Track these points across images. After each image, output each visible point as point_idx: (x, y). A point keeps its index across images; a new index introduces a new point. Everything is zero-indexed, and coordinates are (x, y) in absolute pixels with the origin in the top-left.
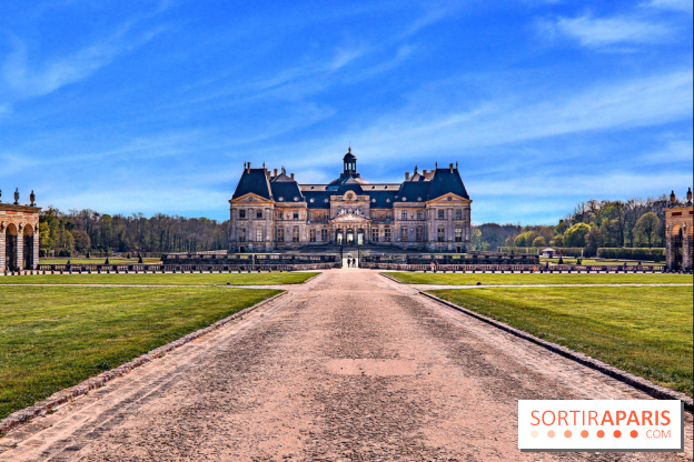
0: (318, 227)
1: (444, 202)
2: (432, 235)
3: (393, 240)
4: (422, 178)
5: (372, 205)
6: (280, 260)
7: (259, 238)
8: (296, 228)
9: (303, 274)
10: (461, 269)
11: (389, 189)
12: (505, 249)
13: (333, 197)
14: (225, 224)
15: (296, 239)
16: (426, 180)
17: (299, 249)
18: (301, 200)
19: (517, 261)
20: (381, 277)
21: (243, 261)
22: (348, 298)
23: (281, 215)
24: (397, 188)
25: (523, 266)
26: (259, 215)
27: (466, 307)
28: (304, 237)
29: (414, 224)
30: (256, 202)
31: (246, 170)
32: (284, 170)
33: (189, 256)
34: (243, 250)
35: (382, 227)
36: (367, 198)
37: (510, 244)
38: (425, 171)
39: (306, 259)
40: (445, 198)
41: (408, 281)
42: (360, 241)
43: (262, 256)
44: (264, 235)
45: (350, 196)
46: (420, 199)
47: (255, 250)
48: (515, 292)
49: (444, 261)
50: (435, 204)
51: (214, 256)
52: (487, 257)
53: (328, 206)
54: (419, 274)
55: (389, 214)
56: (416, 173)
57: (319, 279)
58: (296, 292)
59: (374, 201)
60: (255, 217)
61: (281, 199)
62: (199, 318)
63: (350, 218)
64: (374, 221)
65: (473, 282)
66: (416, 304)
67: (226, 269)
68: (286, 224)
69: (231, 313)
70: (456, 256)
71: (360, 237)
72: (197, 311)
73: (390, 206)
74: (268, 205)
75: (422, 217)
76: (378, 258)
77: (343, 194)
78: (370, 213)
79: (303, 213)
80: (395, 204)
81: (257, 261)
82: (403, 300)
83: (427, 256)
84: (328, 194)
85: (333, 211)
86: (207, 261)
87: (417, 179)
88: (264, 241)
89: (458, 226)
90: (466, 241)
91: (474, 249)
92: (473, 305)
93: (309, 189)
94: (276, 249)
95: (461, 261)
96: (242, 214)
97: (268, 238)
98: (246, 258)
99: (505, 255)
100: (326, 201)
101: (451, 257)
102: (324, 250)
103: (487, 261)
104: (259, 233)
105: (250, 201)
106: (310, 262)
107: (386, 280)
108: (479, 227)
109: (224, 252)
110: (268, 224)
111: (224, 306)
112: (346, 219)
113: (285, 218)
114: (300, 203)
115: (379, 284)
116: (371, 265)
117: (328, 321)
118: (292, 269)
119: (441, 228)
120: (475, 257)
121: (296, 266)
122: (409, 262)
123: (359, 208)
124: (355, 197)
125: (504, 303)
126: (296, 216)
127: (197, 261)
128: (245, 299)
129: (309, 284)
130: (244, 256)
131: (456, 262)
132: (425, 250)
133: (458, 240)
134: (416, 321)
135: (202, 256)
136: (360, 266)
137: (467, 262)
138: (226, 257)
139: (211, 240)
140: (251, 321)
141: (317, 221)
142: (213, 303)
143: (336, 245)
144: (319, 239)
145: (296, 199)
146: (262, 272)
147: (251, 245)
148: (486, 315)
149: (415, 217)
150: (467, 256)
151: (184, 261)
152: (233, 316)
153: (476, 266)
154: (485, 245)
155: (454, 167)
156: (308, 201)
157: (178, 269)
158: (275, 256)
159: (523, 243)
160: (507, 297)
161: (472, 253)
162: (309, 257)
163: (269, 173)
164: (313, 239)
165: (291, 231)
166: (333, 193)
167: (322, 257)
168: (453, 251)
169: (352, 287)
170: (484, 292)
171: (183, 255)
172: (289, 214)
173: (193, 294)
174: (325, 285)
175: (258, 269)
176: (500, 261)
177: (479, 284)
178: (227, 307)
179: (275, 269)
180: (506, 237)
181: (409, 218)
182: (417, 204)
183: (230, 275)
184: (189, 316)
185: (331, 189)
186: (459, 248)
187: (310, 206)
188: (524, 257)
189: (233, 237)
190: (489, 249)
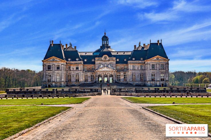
0: (89, 74)
1: (155, 60)
2: (148, 78)
3: (128, 80)
4: (143, 48)
5: (117, 62)
6: (69, 91)
7: (58, 80)
8: (77, 75)
9: (81, 98)
10: (164, 95)
11: (126, 54)
12: (187, 84)
13: (96, 59)
14: (40, 73)
15: (77, 80)
16: (145, 49)
17: (79, 85)
18: (80, 60)
19: (194, 91)
20: (122, 100)
21: (49, 92)
22: (105, 111)
23: (70, 68)
24: (130, 54)
25: (197, 94)
26: (58, 68)
27: (167, 115)
28: (82, 79)
29: (139, 72)
30: (56, 61)
31: (51, 45)
32: (71, 44)
33: (21, 90)
34: (49, 86)
35: (122, 73)
36: (114, 58)
37: (190, 82)
38: (144, 45)
39: (83, 90)
40: (155, 58)
41: (136, 101)
42: (111, 81)
43: (59, 89)
44: (61, 79)
45: (105, 58)
46: (142, 59)
47: (56, 86)
48: (193, 107)
49: (155, 91)
50: (150, 62)
51: (34, 90)
52: (178, 89)
53: (94, 63)
54: (142, 98)
55: (126, 67)
56: (140, 46)
57: (90, 101)
58: (77, 108)
59: (118, 60)
60: (56, 69)
61: (69, 60)
62: (27, 123)
63: (105, 69)
64: (118, 71)
65: (170, 102)
66: (141, 114)
67: (41, 96)
68: (72, 73)
69: (43, 120)
70: (161, 89)
71: (111, 79)
72: (25, 119)
73: (126, 63)
74: (63, 63)
75: (143, 68)
76: (120, 89)
77: (102, 57)
78: (116, 66)
79: (81, 67)
80: (129, 62)
81: (57, 92)
82: (134, 112)
83: (146, 89)
84: (94, 57)
85: (97, 66)
86: (30, 92)
87: (140, 49)
88: (60, 82)
89: (162, 73)
90: (166, 81)
91: (171, 85)
92: (171, 114)
93: (84, 54)
94: (67, 86)
95: (164, 91)
96: (49, 68)
97: (63, 80)
98: (51, 90)
99: (188, 88)
100: (93, 60)
101: (158, 89)
102: (92, 86)
103: (178, 91)
104: (58, 77)
105: (53, 60)
106: (85, 92)
107: (125, 101)
108: (173, 73)
109: (40, 88)
110: (63, 73)
111: (40, 116)
112: (103, 69)
113: (72, 69)
114: (79, 62)
115: (121, 103)
116: (117, 93)
117: (95, 123)
118: (76, 96)
119: (153, 74)
120: (171, 89)
121: (77, 94)
122: (136, 92)
123: (110, 64)
124: (108, 58)
125: (188, 113)
126: (77, 68)
127: (25, 92)
128: (51, 112)
129: (84, 103)
130: (50, 90)
131: (161, 91)
132: (145, 85)
133: (162, 80)
134: (141, 123)
135: (28, 90)
136: (111, 94)
137: (167, 92)
138: (41, 90)
139: (33, 81)
140: (54, 123)
141: (88, 71)
142: (34, 115)
143: (98, 83)
144: (89, 80)
145: (77, 60)
146: (60, 98)
147: (54, 84)
148: (178, 119)
149: (139, 69)
150: (167, 88)
151: (18, 93)
152: (45, 121)
153: (172, 94)
154: (177, 83)
155: (160, 42)
156: (83, 61)
157: (15, 97)
158: (66, 89)
159: (197, 81)
160: (189, 110)
161: (170, 87)
162: (84, 89)
163: (63, 46)
164: (86, 80)
165: (75, 76)
166: (97, 56)
167: (91, 90)
168: (160, 86)
169: (107, 105)
170: (177, 108)
171: (18, 89)
172: (73, 67)
173: (23, 110)
174: (93, 104)
175: (57, 96)
176: (185, 91)
177: (174, 103)
178: (41, 116)
179: (66, 96)
180: (188, 78)
181: (136, 69)
182: (140, 61)
183: (43, 100)
184: (21, 122)
185: (95, 54)
186: (163, 84)
187: (85, 63)
188: (198, 89)
189: (44, 80)
190: (179, 85)
